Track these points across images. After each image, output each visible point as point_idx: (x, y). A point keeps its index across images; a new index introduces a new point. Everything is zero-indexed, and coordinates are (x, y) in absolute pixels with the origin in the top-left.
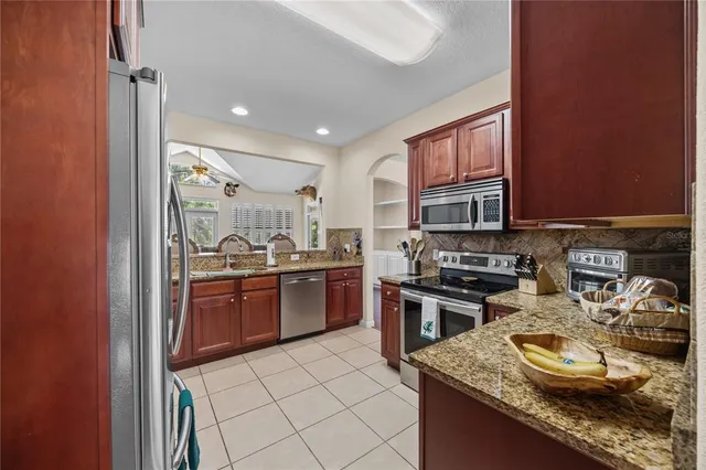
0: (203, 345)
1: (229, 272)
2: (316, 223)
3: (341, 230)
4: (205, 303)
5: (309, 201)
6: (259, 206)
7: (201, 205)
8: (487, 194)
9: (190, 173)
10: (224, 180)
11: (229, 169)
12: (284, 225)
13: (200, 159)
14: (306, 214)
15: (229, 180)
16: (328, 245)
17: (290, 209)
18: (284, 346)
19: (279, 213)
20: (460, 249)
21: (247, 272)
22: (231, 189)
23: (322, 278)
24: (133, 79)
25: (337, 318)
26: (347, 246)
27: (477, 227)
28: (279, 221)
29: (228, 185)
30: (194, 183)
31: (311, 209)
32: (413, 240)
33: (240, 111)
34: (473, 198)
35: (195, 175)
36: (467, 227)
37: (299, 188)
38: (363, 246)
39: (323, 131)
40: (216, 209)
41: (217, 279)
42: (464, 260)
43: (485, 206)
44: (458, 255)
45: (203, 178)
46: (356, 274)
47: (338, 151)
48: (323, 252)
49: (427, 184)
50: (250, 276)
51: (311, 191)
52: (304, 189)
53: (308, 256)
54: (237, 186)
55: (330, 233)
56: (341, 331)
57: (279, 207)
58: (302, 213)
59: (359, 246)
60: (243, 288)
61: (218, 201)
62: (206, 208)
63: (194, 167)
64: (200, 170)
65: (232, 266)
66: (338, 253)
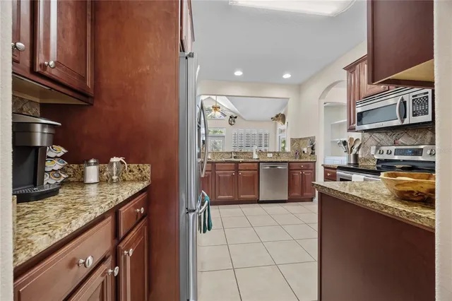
0: (219, 195)
1: (233, 159)
2: (284, 142)
3: (300, 139)
4: (221, 174)
5: (280, 126)
6: (248, 131)
7: (216, 132)
8: (414, 94)
9: (211, 111)
10: (229, 114)
11: (232, 107)
12: (263, 144)
13: (216, 102)
14: (278, 135)
15: (230, 114)
16: (292, 149)
17: (267, 132)
18: (261, 205)
19: (261, 135)
20: (395, 144)
21: (241, 160)
22: (233, 119)
23: (285, 167)
24: (187, 58)
25: (297, 194)
26: (305, 150)
27: (406, 122)
28: (260, 140)
29: (231, 117)
30: (213, 117)
31: (282, 131)
32: (351, 139)
33: (238, 73)
34: (402, 99)
35: (213, 112)
36: (397, 122)
37: (274, 116)
38: (316, 148)
39: (287, 76)
40: (224, 134)
41: (226, 162)
42: (397, 152)
43: (413, 104)
44: (393, 148)
45: (218, 114)
46: (311, 167)
47: (299, 88)
48: (288, 153)
49: (362, 96)
50: (243, 162)
51: (281, 118)
52: (277, 116)
53: (278, 154)
54: (236, 117)
55: (293, 141)
56: (299, 203)
57: (261, 131)
58: (275, 133)
59: (313, 148)
60: (239, 168)
61: (225, 129)
62: (218, 134)
63: (213, 107)
64: (216, 108)
65: (235, 157)
66: (299, 153)
